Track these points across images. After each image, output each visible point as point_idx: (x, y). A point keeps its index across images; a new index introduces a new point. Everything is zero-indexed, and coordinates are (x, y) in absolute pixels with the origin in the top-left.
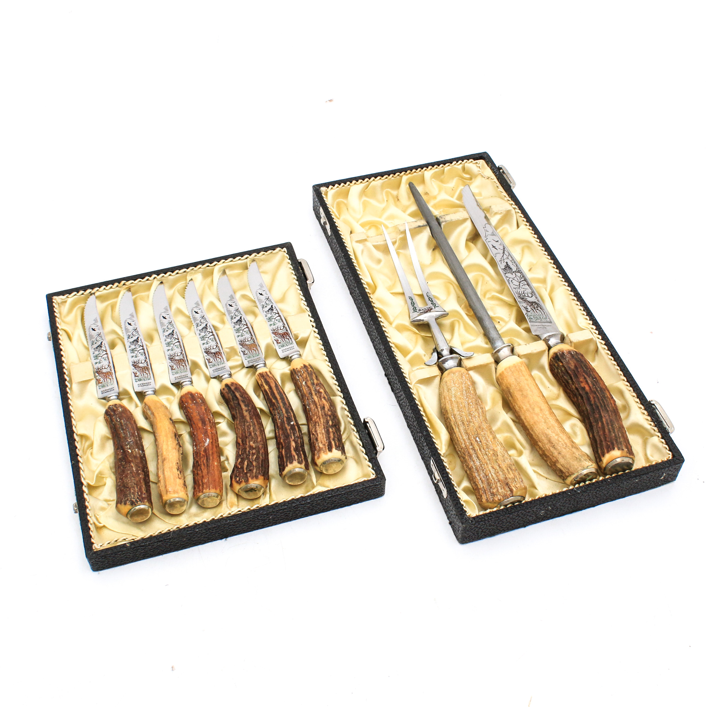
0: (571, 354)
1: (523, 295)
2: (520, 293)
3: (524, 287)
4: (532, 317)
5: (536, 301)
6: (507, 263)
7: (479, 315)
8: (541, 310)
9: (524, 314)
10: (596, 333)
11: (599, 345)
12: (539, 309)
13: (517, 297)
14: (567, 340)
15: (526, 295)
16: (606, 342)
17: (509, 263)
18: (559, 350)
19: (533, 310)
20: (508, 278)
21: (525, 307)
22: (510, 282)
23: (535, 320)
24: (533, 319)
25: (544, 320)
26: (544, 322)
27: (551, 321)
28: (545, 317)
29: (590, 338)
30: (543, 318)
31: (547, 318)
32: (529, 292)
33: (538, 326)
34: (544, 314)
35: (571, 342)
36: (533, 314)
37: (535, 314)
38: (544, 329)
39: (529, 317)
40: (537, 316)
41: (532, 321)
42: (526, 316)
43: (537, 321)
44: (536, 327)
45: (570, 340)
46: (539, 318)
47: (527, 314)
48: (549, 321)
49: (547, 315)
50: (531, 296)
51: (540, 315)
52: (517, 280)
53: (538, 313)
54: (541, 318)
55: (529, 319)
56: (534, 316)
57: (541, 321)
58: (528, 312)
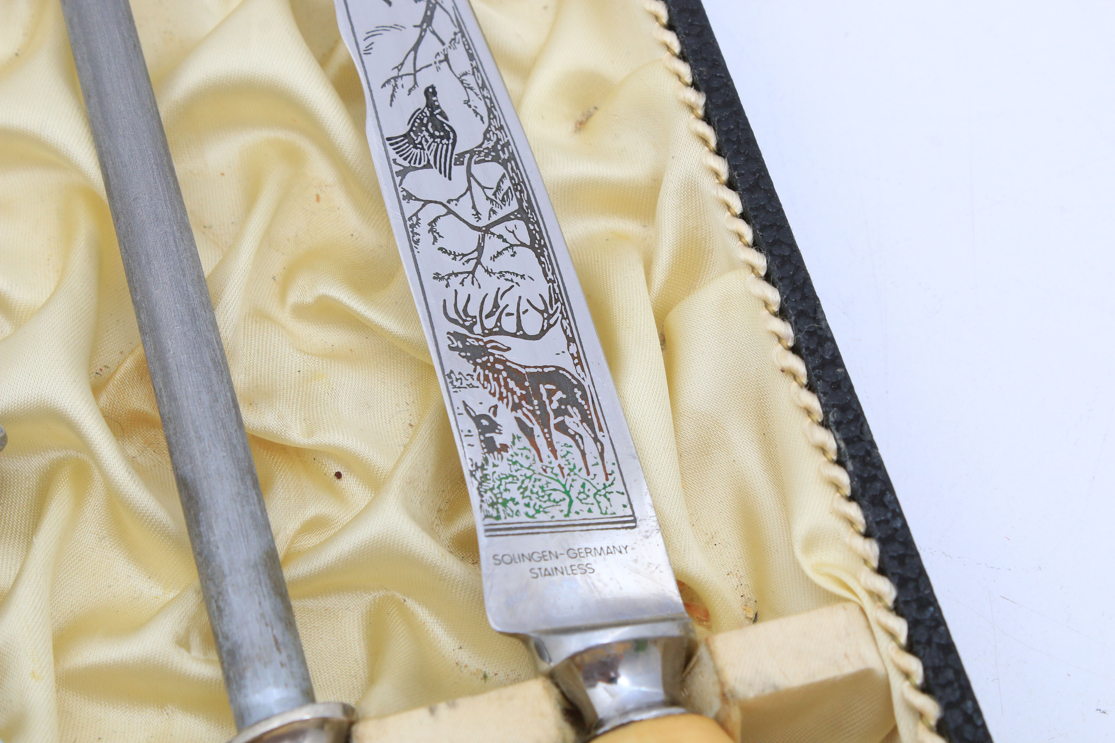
1: (490, 323)
2: (473, 310)
3: (505, 263)
4: (515, 493)
5: (567, 363)
6: (430, 93)
7: (187, 470)
8: (583, 430)
9: (466, 467)
10: (893, 636)
12: (573, 422)
13: (444, 342)
15: (509, 324)
16: (947, 707)
17: (442, 100)
19: (529, 434)
20: (411, 208)
21: (477, 419)
22: (423, 229)
23: (531, 511)
24: (515, 508)
25: (586, 508)
26: (587, 525)
27: (636, 515)
28: (600, 487)
29: (849, 668)
30: (585, 497)
31: (610, 493)
32: (528, 301)
33: (543, 557)
34: (599, 460)
35: (729, 695)
36: (526, 463)
37: (538, 467)
38: (578, 577)
39: (492, 489)
40: (548, 483)
41: (509, 520)
42: (476, 483)
43: (541, 517)
44: (527, 565)
45: (722, 684)
46: (557, 496)
47: (482, 468)
48: (621, 512)
49: (615, 468)
50: (537, 332)
51: (571, 470)
52: (473, 215)
53: (559, 454)
54: (574, 494)
55: (492, 505)
56: (527, 482)
57: (567, 515)
58: (491, 454)
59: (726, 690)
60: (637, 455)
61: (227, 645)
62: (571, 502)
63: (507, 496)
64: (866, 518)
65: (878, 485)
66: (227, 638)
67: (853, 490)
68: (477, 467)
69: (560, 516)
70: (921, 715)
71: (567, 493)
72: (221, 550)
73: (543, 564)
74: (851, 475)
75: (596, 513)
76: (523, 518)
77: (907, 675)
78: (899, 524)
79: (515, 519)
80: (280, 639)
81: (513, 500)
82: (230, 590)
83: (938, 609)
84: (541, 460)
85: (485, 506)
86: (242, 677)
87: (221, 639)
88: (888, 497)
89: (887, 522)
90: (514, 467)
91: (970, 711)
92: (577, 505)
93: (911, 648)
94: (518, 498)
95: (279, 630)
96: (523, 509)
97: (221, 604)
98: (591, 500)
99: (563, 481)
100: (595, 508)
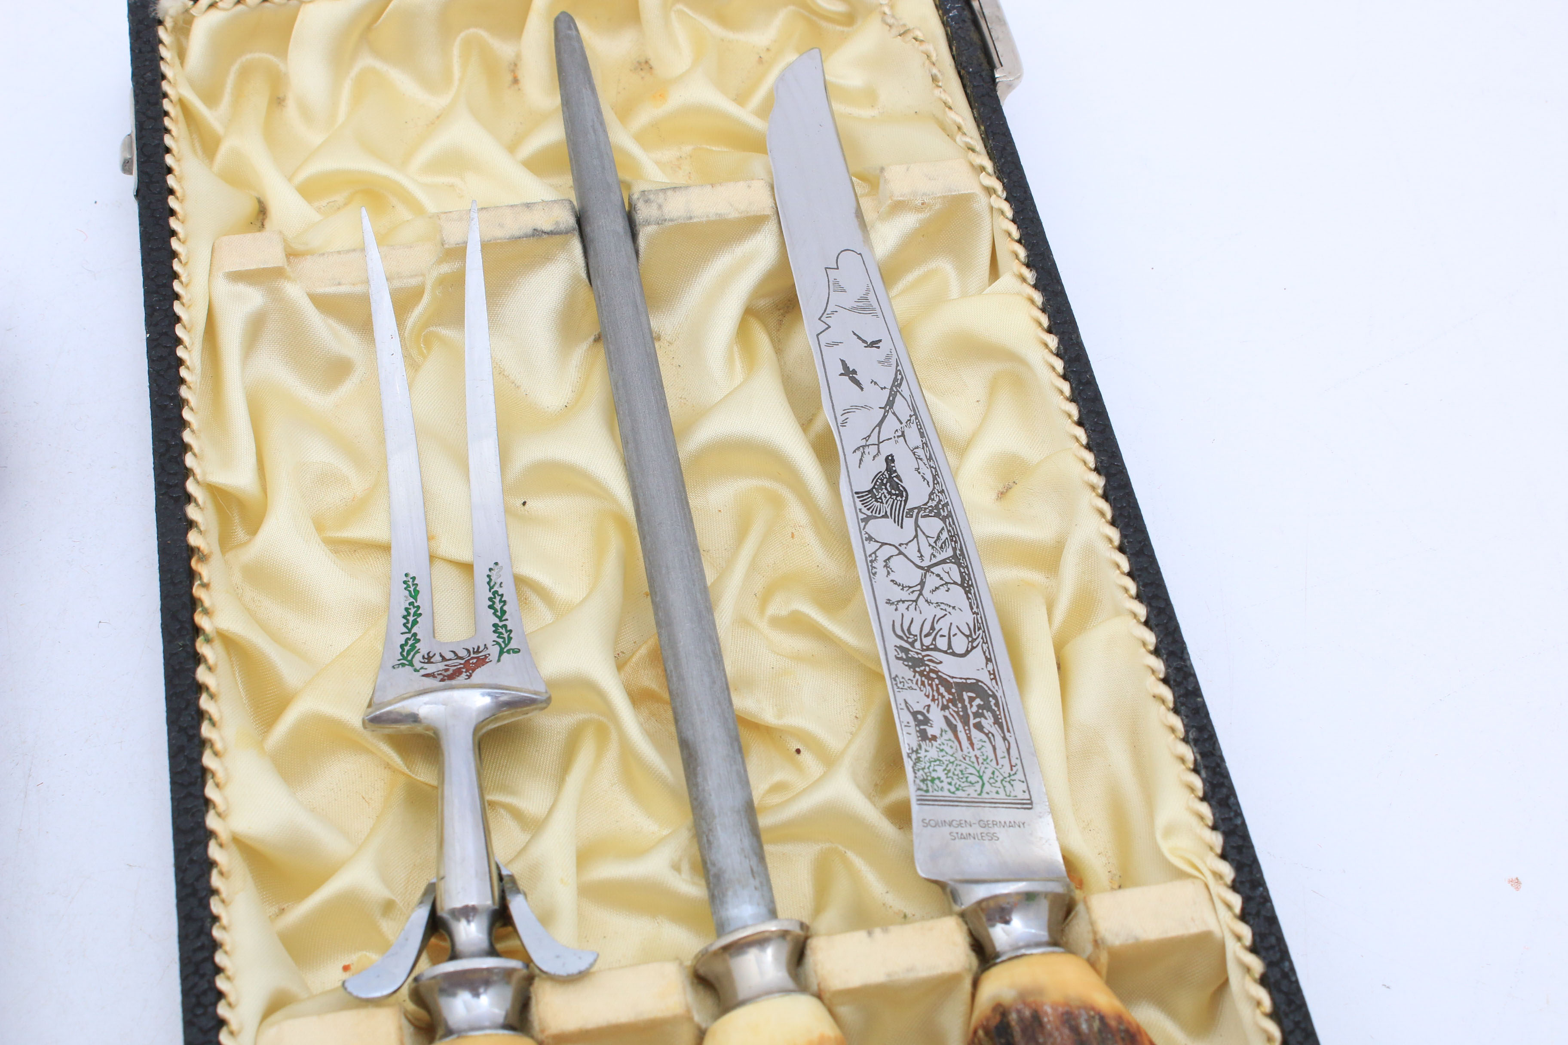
0: (1075, 1030)
1: (927, 641)
2: (915, 630)
3: (941, 596)
4: (940, 773)
5: (985, 678)
6: (890, 460)
7: (689, 734)
8: (995, 730)
9: (905, 750)
10: (1229, 907)
11: (1234, 975)
12: (988, 723)
13: (892, 653)
14: (1079, 929)
15: (942, 643)
16: (1270, 964)
17: (898, 466)
18: (1023, 996)
19: (954, 729)
20: (871, 547)
21: (914, 714)
22: (879, 565)
23: (953, 789)
24: (940, 785)
25: (994, 790)
26: (994, 803)
27: (1033, 799)
28: (1006, 775)
29: (1194, 929)
30: (994, 781)
31: (1013, 780)
32: (957, 627)
33: (960, 825)
34: (1006, 754)
35: (1100, 942)
36: (950, 752)
37: (959, 755)
38: (986, 842)
39: (923, 769)
40: (966, 768)
41: (935, 793)
42: (911, 763)
43: (959, 793)
44: (946, 830)
45: (1095, 933)
46: (973, 779)
47: (917, 752)
48: (1021, 795)
49: (1018, 762)
50: (963, 651)
51: (985, 760)
52: (918, 557)
53: (976, 747)
54: (986, 778)
55: (923, 781)
56: (950, 766)
57: (980, 794)
58: (924, 742)
59: (1098, 937)
60: (1035, 753)
61: (713, 870)
62: (983, 785)
63: (934, 775)
64: (1214, 815)
65: (1225, 791)
66: (714, 865)
67: (1205, 793)
68: (913, 751)
69: (975, 795)
70: (1248, 970)
71: (981, 777)
72: (713, 797)
73: (960, 830)
74: (1204, 781)
75: (1002, 795)
76: (946, 793)
77: (1239, 938)
78: (1239, 822)
79: (940, 793)
80: (755, 869)
81: (939, 778)
82: (719, 828)
83: (1266, 890)
84: (962, 750)
85: (918, 781)
86: (724, 895)
87: (709, 865)
88: (1232, 799)
89: (1230, 819)
90: (941, 754)
91: (1286, 970)
92: (987, 788)
93: (1243, 917)
94: (943, 777)
95: (754, 862)
96: (946, 787)
97: (711, 838)
98: (998, 784)
99: (978, 768)
100: (1001, 791)
